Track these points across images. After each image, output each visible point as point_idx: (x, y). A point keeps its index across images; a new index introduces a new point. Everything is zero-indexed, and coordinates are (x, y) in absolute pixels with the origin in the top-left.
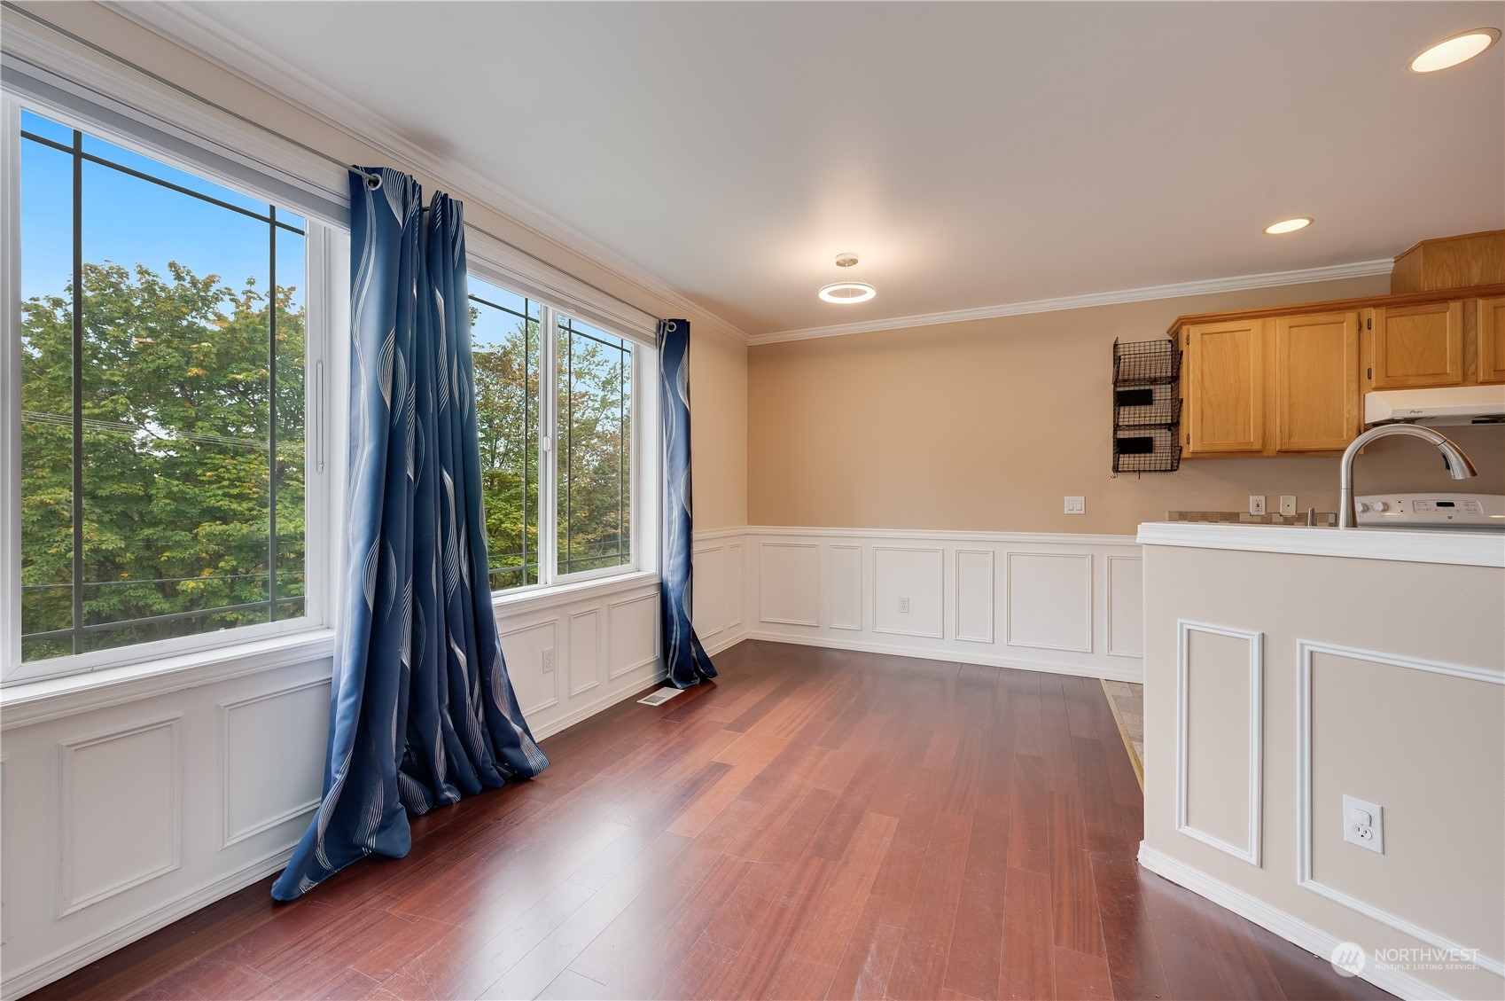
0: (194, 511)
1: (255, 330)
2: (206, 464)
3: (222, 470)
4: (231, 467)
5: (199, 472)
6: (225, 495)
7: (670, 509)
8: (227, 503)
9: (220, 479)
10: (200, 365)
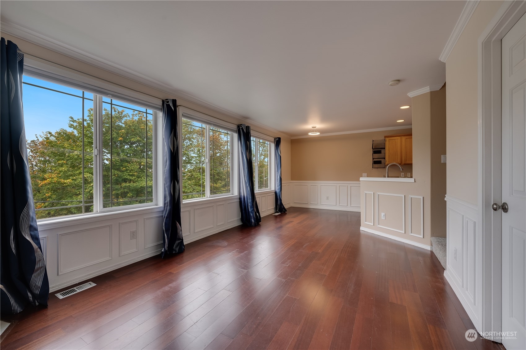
0: (120, 180)
1: (136, 126)
2: (123, 166)
3: (127, 167)
4: (130, 167)
5: (121, 168)
6: (129, 175)
7: (277, 177)
8: (129, 177)
9: (127, 170)
10: (121, 137)
